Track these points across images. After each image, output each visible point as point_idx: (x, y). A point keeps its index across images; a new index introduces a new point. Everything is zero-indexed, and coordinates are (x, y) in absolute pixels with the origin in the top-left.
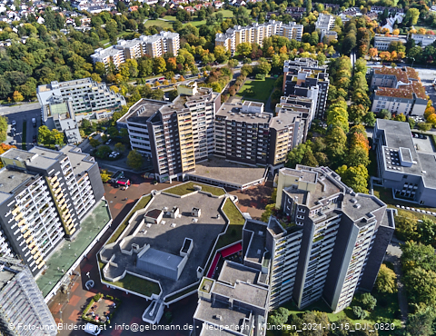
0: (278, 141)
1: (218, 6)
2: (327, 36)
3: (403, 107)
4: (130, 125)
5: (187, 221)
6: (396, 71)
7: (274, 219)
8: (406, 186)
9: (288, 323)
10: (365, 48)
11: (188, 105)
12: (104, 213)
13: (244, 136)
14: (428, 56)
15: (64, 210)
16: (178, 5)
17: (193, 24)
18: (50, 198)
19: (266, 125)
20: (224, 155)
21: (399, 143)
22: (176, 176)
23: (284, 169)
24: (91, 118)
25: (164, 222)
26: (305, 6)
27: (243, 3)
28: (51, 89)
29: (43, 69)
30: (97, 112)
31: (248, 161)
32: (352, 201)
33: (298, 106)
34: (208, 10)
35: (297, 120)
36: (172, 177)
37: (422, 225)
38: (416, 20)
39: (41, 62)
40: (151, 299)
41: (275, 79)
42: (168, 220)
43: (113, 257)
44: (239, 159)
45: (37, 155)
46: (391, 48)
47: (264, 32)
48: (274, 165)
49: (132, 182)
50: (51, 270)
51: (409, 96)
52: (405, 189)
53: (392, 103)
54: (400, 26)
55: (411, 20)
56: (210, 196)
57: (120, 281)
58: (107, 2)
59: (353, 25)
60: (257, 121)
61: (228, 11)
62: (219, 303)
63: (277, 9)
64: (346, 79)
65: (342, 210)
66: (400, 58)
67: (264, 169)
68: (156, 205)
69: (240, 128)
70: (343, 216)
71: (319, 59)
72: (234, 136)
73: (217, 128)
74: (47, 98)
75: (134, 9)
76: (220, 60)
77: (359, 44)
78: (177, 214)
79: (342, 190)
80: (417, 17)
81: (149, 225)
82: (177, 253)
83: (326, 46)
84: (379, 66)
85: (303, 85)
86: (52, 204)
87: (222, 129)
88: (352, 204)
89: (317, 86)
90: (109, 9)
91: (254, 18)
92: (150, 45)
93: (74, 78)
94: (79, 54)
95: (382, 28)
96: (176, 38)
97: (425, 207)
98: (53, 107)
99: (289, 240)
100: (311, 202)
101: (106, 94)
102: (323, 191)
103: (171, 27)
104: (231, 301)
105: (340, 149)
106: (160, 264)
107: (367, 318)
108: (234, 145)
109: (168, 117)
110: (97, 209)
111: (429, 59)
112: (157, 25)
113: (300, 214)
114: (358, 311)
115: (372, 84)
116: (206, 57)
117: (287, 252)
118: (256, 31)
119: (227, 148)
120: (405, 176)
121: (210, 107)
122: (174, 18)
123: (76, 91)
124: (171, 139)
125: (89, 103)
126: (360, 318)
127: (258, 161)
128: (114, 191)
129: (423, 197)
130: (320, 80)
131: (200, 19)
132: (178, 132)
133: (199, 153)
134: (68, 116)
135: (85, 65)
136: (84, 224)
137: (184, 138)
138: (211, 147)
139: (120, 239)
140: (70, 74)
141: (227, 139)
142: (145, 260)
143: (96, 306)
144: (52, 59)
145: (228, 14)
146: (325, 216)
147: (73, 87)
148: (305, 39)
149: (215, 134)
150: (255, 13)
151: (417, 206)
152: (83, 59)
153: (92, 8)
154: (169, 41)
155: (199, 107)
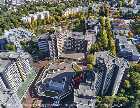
0: (88, 44)
1: (60, 2)
2: (96, 11)
3: (122, 31)
4: (39, 42)
5: (63, 72)
6: (119, 21)
7: (94, 68)
8: (127, 55)
9: (100, 100)
10: (108, 14)
11: (59, 34)
12: (34, 71)
13: (77, 43)
14: (127, 16)
15: (22, 72)
16: (47, 2)
17: (53, 8)
18: (17, 68)
19: (84, 39)
20: (71, 49)
21: (123, 42)
22: (56, 57)
23: (96, 52)
24: (24, 40)
25: (55, 73)
26: (87, 1)
27: (68, 1)
28: (9, 31)
29: (4, 24)
30: (25, 38)
31: (79, 51)
32: (117, 61)
33: (92, 33)
34: (57, 3)
35: (93, 37)
36: (55, 58)
37: (134, 67)
38: (121, 5)
39: (2, 22)
40: (55, 98)
41: (82, 25)
42: (56, 72)
43: (40, 85)
44: (76, 51)
45: (12, 54)
46: (116, 14)
47: (76, 10)
48: (87, 52)
49: (42, 61)
50: (19, 92)
51: (124, 28)
52: (127, 56)
53: (119, 30)
54: (117, 7)
55: (120, 5)
56: (68, 63)
57: (44, 93)
58: (22, 1)
59: (103, 7)
60: (81, 38)
61: (63, 4)
62: (81, 96)
63: (79, 3)
64: (104, 24)
65: (115, 64)
66: (118, 16)
67: (84, 53)
68: (51, 67)
69: (76, 41)
70: (116, 65)
71: (95, 18)
72: (74, 43)
73: (68, 41)
74: (8, 35)
75: (32, 4)
76: (64, 19)
77: (106, 13)
78: (59, 70)
79: (114, 58)
80: (121, 4)
81: (50, 74)
82: (61, 82)
83: (96, 14)
84: (113, 19)
85: (92, 26)
86: (18, 70)
87: (70, 41)
88: (118, 62)
89: (97, 26)
90: (23, 4)
91: (72, 5)
92: (40, 15)
93: (16, 27)
94: (16, 19)
95: (112, 8)
96: (48, 13)
97: (133, 61)
98: (10, 38)
99: (100, 75)
100: (106, 62)
101: (28, 32)
102: (108, 58)
103: (45, 9)
104: (85, 95)
105: (107, 45)
106: (56, 86)
107: (122, 96)
108: (74, 46)
109: (53, 38)
110: (32, 71)
111: (127, 17)
112: (41, 9)
113: (103, 66)
114: (120, 94)
115: (112, 25)
116: (59, 19)
117: (99, 78)
118: (74, 10)
119: (72, 47)
120: (127, 52)
121: (66, 34)
122: (46, 6)
123: (18, 31)
124: (54, 45)
125: (22, 35)
126: (120, 97)
127: (82, 51)
128: (36, 64)
129: (133, 58)
130: (98, 24)
131: (54, 6)
132: (57, 43)
133: (63, 49)
134: (16, 40)
135: (19, 23)
136: (28, 76)
137: (59, 45)
138: (66, 47)
139: (41, 80)
140: (14, 26)
141: (72, 44)
142: (51, 85)
143: (36, 103)
144: (7, 21)
145: (64, 4)
146: (111, 66)
147: (17, 30)
148: (89, 12)
149: (68, 43)
150: (72, 4)
151: (131, 61)
152: (18, 21)
153: (17, 4)
154: (46, 14)
155: (63, 34)
